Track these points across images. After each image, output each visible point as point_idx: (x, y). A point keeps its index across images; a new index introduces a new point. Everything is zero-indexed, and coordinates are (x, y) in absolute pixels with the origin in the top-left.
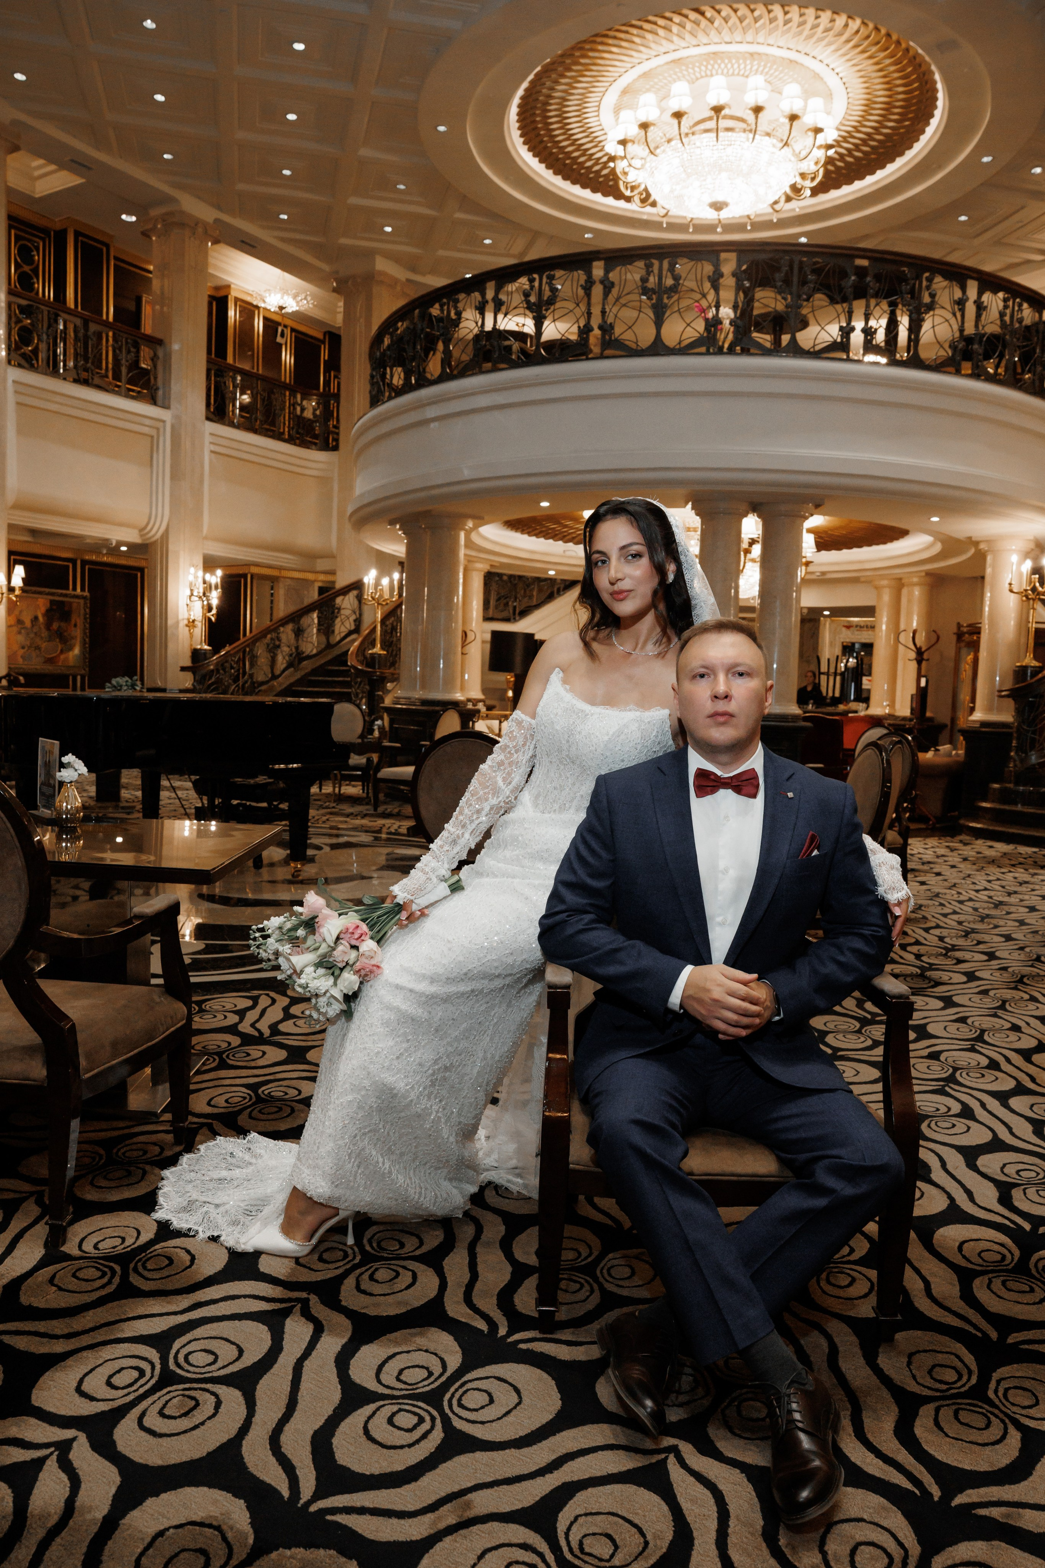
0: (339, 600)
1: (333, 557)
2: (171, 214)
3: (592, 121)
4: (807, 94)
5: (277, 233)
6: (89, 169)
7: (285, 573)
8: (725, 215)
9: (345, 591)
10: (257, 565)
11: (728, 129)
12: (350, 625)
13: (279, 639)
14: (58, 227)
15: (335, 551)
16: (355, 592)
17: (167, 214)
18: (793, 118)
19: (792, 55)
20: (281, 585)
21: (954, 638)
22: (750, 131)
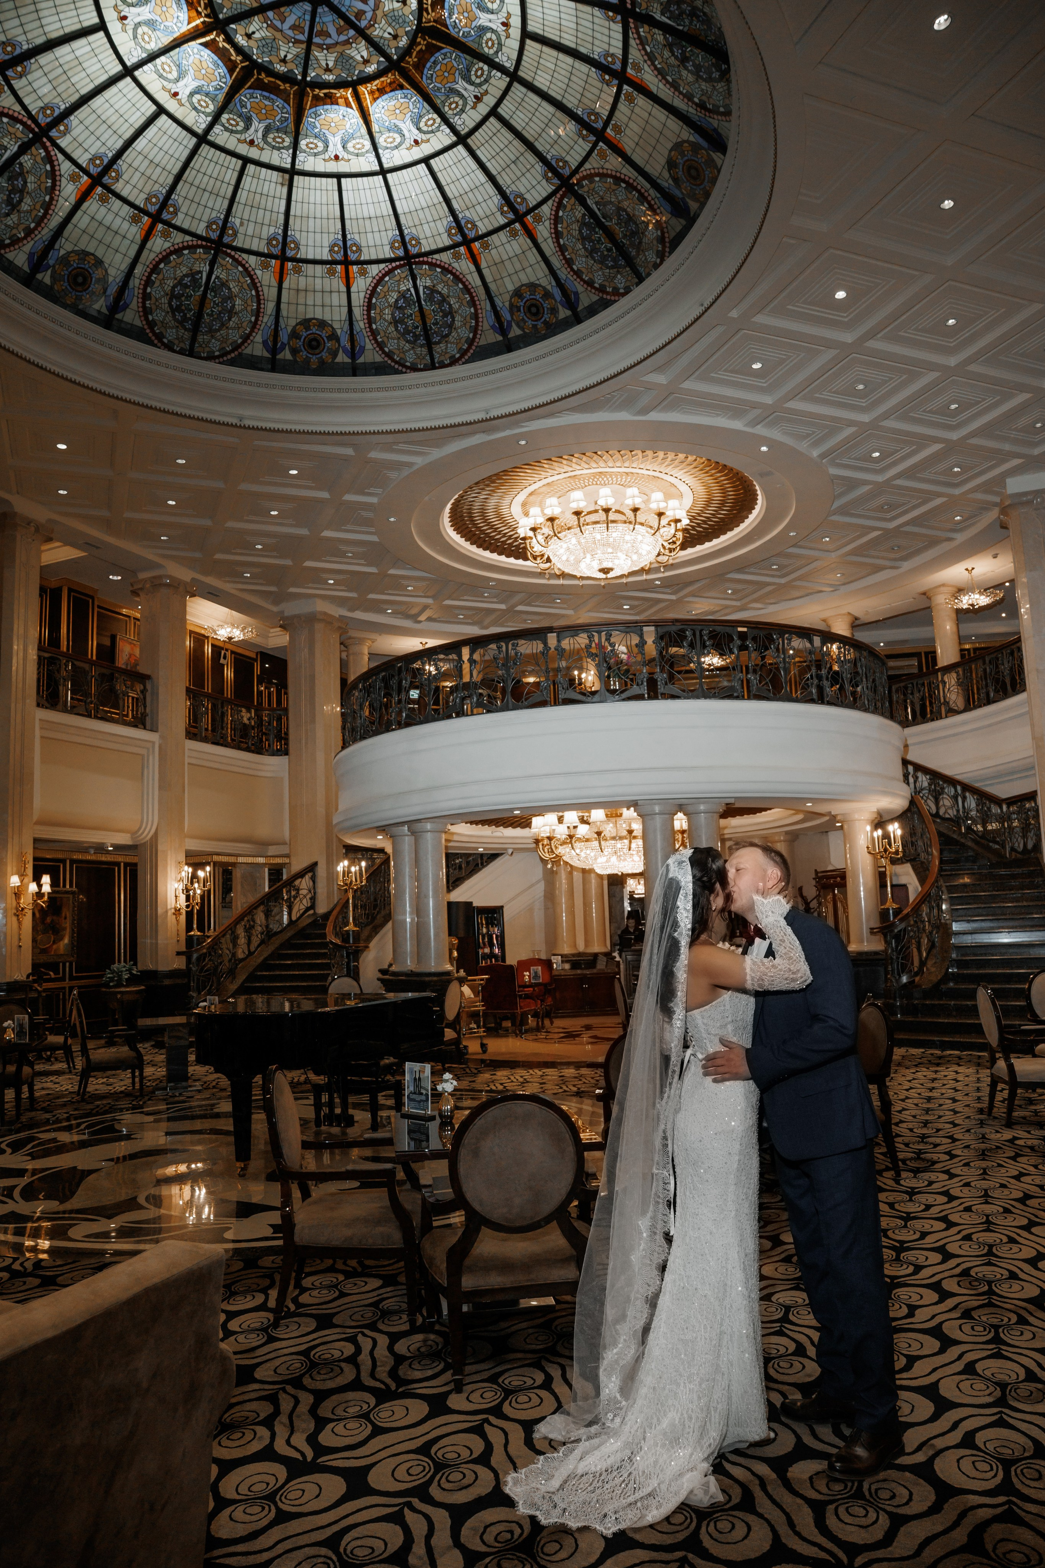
0: (297, 883)
1: (285, 843)
2: (160, 577)
3: (505, 511)
4: (668, 497)
5: (240, 586)
6: (97, 548)
7: (241, 860)
8: (610, 575)
9: (301, 875)
10: (218, 854)
11: (613, 522)
12: (306, 903)
13: (254, 921)
14: (54, 585)
15: (287, 840)
16: (310, 874)
17: (154, 577)
18: (660, 514)
19: (656, 474)
20: (238, 870)
21: (814, 882)
22: (630, 523)
